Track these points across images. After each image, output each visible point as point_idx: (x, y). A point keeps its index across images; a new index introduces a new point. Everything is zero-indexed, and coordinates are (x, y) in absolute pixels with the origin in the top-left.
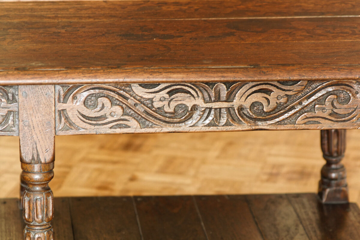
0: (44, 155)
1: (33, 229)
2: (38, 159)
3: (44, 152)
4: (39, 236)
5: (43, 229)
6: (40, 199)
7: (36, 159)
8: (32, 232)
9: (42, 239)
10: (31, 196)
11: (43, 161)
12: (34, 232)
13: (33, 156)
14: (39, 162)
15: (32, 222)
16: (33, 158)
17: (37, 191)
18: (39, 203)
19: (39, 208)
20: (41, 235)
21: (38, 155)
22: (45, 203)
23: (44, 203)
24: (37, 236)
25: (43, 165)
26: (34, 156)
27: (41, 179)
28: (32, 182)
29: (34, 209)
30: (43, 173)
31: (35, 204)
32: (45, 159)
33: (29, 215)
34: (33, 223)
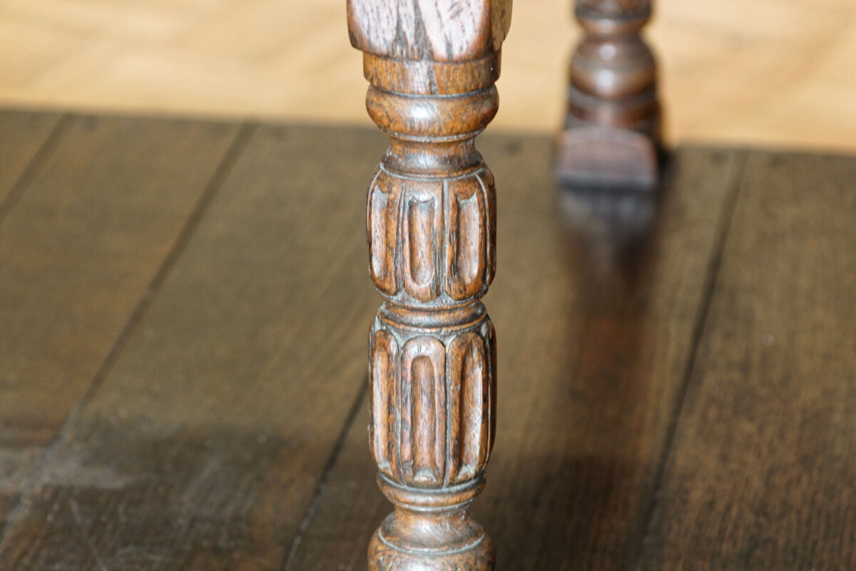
0: (442, 26)
1: (402, 323)
2: (421, 40)
3: (446, 15)
4: (424, 351)
5: (439, 326)
6: (430, 204)
7: (411, 40)
8: (394, 333)
9: (431, 365)
10: (394, 189)
11: (441, 51)
12: (403, 333)
13: (398, 28)
14: (426, 51)
15: (395, 294)
16: (400, 38)
17: (418, 172)
18: (421, 218)
19: (422, 238)
20: (431, 349)
21: (419, 24)
22: (448, 222)
23: (443, 220)
24: (413, 351)
25: (438, 65)
26: (404, 27)
27: (432, 123)
28: (400, 132)
29: (403, 241)
30: (443, 99)
31: (406, 222)
32: (449, 45)
33: (385, 267)
34: (399, 297)
